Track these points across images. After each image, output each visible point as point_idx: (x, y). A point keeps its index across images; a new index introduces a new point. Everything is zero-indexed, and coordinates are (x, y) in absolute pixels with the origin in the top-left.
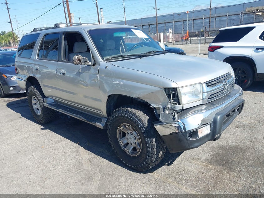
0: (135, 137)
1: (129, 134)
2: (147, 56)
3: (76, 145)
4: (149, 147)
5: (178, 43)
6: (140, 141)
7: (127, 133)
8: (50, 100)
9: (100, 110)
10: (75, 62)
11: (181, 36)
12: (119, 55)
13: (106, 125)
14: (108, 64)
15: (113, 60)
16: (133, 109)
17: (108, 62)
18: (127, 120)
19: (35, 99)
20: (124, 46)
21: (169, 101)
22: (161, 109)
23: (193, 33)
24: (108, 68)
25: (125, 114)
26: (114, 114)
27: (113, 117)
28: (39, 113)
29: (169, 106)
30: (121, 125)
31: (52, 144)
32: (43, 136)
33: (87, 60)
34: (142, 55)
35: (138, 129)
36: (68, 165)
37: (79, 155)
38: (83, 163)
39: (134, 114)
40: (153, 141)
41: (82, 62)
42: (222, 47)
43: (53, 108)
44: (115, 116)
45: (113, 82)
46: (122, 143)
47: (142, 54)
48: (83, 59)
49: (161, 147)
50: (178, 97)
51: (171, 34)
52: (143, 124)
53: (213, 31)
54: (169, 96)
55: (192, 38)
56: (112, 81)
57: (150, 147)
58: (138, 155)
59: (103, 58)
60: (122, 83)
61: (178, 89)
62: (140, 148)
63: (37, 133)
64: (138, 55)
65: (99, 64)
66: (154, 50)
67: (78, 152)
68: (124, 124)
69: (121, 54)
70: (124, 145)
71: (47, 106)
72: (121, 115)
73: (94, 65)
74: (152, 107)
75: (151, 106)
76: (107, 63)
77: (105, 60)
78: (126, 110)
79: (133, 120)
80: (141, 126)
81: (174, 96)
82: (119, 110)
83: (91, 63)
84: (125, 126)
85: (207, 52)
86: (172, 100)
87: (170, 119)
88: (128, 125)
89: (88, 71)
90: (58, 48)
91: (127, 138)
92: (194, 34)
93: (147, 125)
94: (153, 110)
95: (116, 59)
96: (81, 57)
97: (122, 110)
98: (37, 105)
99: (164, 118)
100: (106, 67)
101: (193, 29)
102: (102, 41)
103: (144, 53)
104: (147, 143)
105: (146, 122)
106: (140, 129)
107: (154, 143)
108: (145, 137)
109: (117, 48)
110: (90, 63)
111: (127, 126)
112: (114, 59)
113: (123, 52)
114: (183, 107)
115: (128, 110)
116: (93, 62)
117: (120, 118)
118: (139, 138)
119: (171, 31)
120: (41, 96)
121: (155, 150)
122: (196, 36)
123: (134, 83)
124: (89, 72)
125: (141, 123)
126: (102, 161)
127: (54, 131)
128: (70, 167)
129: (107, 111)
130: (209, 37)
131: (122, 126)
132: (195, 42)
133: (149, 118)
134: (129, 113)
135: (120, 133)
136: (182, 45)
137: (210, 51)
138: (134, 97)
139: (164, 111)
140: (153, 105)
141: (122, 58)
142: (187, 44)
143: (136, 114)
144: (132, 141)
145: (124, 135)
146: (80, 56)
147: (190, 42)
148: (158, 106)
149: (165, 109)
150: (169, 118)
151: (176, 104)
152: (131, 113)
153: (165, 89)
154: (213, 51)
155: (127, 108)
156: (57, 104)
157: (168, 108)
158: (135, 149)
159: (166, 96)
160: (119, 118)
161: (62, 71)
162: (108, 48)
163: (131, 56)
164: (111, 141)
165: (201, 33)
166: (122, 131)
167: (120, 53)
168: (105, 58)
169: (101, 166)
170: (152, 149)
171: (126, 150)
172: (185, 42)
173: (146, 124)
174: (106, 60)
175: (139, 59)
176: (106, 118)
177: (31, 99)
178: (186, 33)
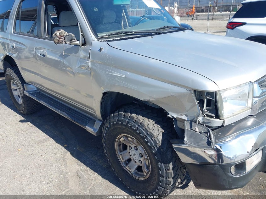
0: (140, 154)
1: (133, 149)
2: (160, 34)
3: (62, 148)
4: (162, 176)
5: (183, 18)
6: (149, 163)
7: (130, 146)
8: (32, 88)
9: (93, 109)
10: (56, 41)
11: (187, 10)
12: (120, 31)
13: (100, 131)
14: (104, 45)
15: (111, 38)
16: (140, 117)
17: (103, 41)
18: (130, 132)
19: (15, 84)
20: (127, 18)
21: (201, 112)
22: (186, 123)
23: (199, 7)
24: (103, 50)
25: (128, 123)
26: (112, 120)
27: (110, 123)
28: (20, 101)
29: (200, 119)
30: (121, 135)
31: (33, 146)
32: (22, 132)
33: (74, 38)
34: (153, 32)
35: (147, 147)
36: (48, 182)
37: (65, 166)
38: (69, 178)
39: (141, 125)
40: (169, 167)
41: (66, 40)
42: (244, 24)
43: (34, 98)
44: (113, 123)
45: (111, 72)
46: (122, 157)
47: (152, 30)
48: (68, 35)
49: (180, 174)
50: (216, 106)
51: (176, 9)
52: (156, 143)
53: (220, 6)
54: (201, 103)
55: (199, 14)
56: (109, 72)
57: (165, 175)
58: (144, 179)
59: (96, 35)
60: (124, 76)
61: (218, 93)
62: (148, 172)
63: (17, 127)
64: (148, 32)
65: (91, 45)
66: (169, 26)
67: (64, 160)
68: (125, 135)
69: (123, 30)
70: (125, 162)
71: (27, 95)
72: (122, 123)
73: (84, 44)
74: (171, 117)
75: (169, 115)
76: (103, 43)
77: (99, 38)
78: (130, 117)
79: (140, 133)
80: (151, 144)
81: (209, 103)
82: (118, 115)
83: (80, 42)
84: (127, 137)
85: (226, 29)
86: (206, 110)
87: (202, 142)
88: (131, 138)
89: (75, 54)
90: (37, 17)
91: (129, 153)
92: (200, 9)
93: (160, 144)
94: (172, 121)
95: (116, 37)
96: (65, 33)
97: (124, 116)
98: (17, 91)
99: (192, 140)
100: (100, 50)
101: (199, 4)
102: (96, 9)
103: (156, 28)
104: (159, 169)
105: (160, 138)
106: (150, 148)
107: (171, 171)
108: (157, 162)
109: (118, 21)
110: (78, 42)
111: (129, 139)
112: (114, 37)
113: (126, 27)
114: (224, 123)
115: (133, 118)
116: (82, 41)
117: (120, 126)
118: (148, 159)
119: (176, 5)
120: (20, 81)
121: (171, 180)
122: (203, 11)
123: (143, 77)
124: (77, 54)
125: (152, 140)
126: (95, 177)
127: (37, 126)
128: (50, 185)
129: (102, 113)
130: (216, 13)
131: (122, 137)
132: (201, 18)
133: (164, 131)
134: (134, 122)
135: (120, 145)
136: (188, 20)
137: (229, 29)
138: (142, 100)
139: (191, 127)
140: (172, 115)
141: (125, 36)
142: (193, 20)
143: (144, 125)
144: (136, 159)
145: (125, 147)
146: (63, 31)
147: (196, 18)
148: (180, 117)
149: (193, 124)
150: (201, 140)
151: (212, 117)
152: (136, 122)
153: (195, 91)
154: (233, 29)
155: (131, 113)
156: (40, 93)
157: (199, 123)
158: (139, 169)
159: (197, 102)
160: (118, 126)
161: (42, 51)
162: (105, 21)
163: (137, 33)
164: (106, 153)
165: (209, 8)
166: (123, 143)
167: (121, 29)
168: (100, 35)
169: (93, 186)
170: (166, 179)
171: (128, 169)
172: (190, 18)
173: (160, 142)
174: (101, 38)
175: (149, 37)
176: (100, 120)
177: (10, 83)
178: (192, 8)
